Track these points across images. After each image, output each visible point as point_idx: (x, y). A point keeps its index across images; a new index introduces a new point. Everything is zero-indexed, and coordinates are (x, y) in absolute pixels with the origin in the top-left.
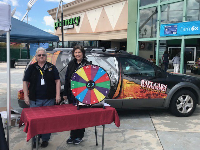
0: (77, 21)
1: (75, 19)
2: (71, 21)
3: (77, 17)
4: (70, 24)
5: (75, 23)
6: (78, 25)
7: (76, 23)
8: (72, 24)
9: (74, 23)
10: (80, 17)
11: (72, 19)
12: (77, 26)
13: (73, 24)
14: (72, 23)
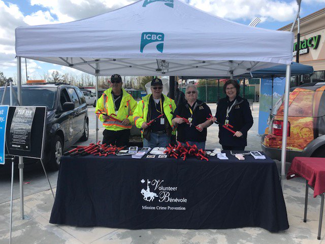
0: (314, 43)
1: (311, 40)
2: (305, 43)
3: (315, 37)
4: (303, 47)
5: (311, 45)
6: (316, 48)
7: (313, 45)
8: (305, 48)
9: (309, 45)
10: (319, 37)
11: (307, 40)
12: (314, 50)
13: (307, 47)
14: (305, 46)
